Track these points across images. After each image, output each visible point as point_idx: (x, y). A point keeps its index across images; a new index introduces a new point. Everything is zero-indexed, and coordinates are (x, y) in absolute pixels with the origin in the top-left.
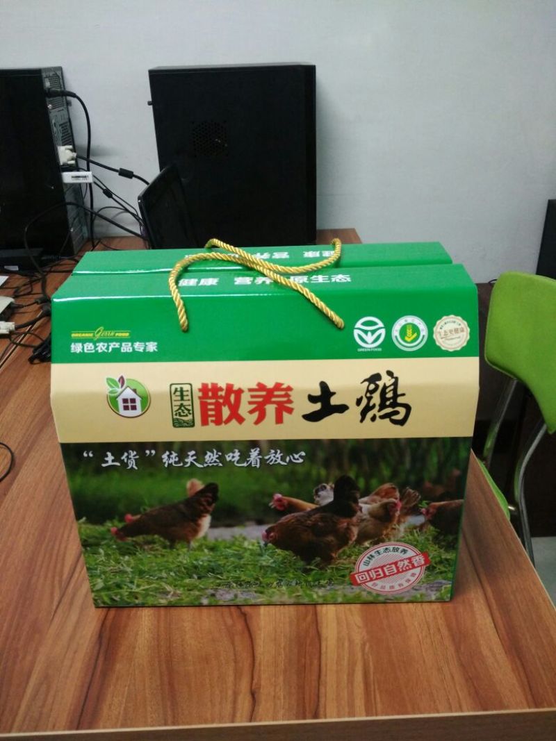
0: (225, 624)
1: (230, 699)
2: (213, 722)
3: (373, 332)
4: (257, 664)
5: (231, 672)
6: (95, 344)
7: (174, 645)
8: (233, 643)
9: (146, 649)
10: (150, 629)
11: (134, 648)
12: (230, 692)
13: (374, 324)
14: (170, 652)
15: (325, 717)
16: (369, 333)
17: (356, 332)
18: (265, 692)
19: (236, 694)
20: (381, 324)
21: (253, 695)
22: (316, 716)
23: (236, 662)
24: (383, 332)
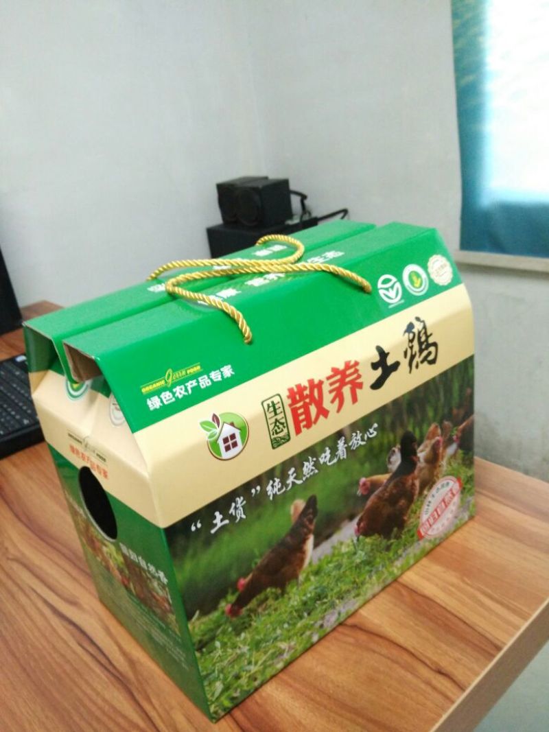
0: (350, 644)
1: (429, 690)
2: (440, 716)
3: (392, 287)
4: (413, 651)
5: (403, 672)
6: (171, 391)
7: (331, 692)
8: (374, 652)
9: (311, 714)
10: (292, 698)
11: (300, 723)
12: (423, 686)
13: (389, 280)
14: (335, 699)
15: (505, 644)
16: (390, 290)
17: (381, 292)
18: (444, 664)
19: (428, 683)
20: (394, 279)
21: (440, 672)
22: (499, 649)
23: (397, 663)
24: (398, 285)
